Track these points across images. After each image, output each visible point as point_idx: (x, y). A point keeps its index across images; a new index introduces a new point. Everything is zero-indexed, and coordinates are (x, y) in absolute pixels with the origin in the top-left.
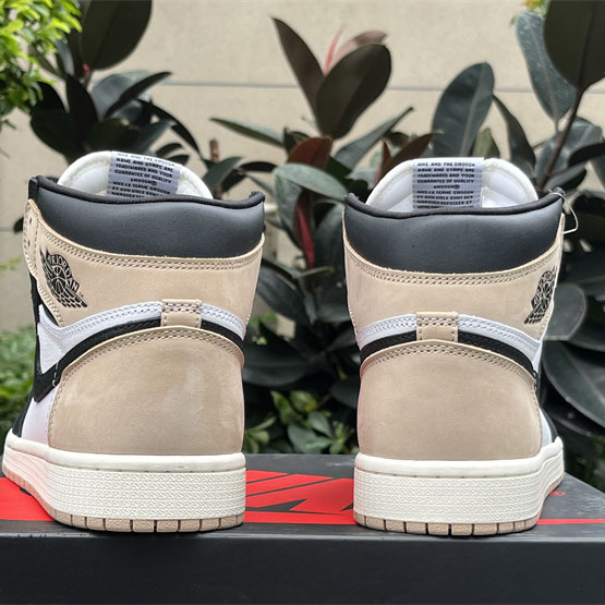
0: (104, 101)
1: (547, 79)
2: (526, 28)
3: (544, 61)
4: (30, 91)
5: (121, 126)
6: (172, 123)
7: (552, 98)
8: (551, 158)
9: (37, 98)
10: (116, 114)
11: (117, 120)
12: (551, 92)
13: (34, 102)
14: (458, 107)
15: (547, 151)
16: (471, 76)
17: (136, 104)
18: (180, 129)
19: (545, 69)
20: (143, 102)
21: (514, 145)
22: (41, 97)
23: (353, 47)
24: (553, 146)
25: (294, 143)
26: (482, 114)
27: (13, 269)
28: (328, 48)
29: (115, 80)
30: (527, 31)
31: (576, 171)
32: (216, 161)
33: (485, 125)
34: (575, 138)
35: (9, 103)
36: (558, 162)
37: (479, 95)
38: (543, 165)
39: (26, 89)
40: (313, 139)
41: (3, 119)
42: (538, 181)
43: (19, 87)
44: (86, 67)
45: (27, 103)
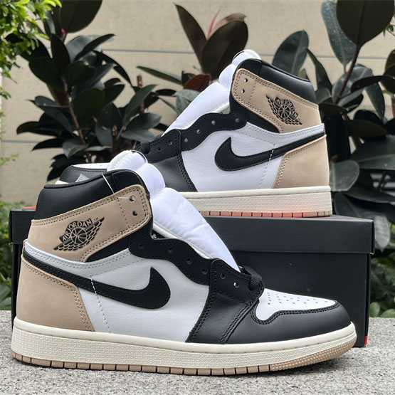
0: (74, 52)
1: (340, 40)
2: (327, 9)
3: (337, 29)
4: (32, 41)
5: (85, 66)
6: (115, 65)
7: (342, 52)
8: (341, 87)
9: (36, 45)
10: (81, 59)
11: (82, 62)
12: (341, 48)
13: (34, 48)
14: (287, 57)
15: (339, 83)
16: (294, 39)
17: (94, 54)
18: (120, 69)
19: (338, 34)
20: (96, 52)
21: (319, 80)
22: (38, 46)
23: (225, 23)
24: (343, 80)
25: (188, 78)
26: (301, 62)
27: (14, 160)
28: (209, 24)
29: (80, 39)
30: (328, 11)
31: (356, 95)
32: (141, 87)
33: (302, 68)
34: (356, 76)
35: (20, 48)
36: (346, 89)
37: (300, 50)
38: (336, 91)
39: (29, 40)
40: (199, 76)
41: (12, 62)
42: (334, 101)
43: (25, 39)
44: (63, 31)
45: (30, 48)
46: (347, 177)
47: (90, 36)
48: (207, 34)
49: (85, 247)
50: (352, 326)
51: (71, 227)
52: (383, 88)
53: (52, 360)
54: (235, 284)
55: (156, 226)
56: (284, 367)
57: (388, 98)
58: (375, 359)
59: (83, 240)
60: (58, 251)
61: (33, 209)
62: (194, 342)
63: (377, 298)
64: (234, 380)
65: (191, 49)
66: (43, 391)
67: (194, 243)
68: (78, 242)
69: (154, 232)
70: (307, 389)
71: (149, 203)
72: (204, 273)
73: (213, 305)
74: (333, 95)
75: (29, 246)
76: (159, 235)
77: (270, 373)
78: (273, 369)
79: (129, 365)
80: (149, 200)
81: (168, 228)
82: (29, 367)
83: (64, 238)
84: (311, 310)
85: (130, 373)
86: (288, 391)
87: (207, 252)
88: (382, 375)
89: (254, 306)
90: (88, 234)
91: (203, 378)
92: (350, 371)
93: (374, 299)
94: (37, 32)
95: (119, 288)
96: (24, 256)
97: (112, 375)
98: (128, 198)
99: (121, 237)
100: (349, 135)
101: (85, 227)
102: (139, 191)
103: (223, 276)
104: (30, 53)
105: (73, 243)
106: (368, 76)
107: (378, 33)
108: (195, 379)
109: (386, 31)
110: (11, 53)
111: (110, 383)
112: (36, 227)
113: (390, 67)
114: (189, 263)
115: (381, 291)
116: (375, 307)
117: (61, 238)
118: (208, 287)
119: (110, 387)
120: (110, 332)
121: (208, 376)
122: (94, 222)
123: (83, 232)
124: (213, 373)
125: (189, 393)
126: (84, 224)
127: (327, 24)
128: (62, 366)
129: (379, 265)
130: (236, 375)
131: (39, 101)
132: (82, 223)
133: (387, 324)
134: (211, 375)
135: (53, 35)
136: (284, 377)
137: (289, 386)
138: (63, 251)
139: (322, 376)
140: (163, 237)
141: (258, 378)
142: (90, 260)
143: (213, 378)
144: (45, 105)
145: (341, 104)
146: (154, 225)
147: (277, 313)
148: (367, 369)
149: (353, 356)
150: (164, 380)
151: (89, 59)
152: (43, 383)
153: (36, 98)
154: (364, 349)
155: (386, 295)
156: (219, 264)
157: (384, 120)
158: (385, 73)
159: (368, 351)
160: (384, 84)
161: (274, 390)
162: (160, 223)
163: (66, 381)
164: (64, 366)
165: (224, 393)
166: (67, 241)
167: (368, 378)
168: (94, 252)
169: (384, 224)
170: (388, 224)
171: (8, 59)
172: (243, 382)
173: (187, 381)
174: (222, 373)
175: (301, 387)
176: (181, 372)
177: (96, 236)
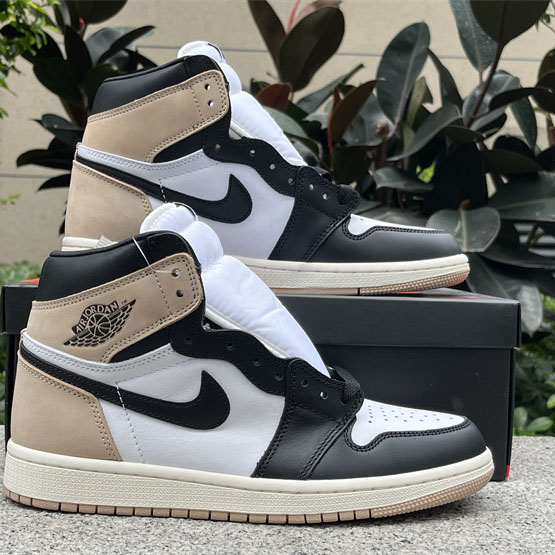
0: (97, 50)
1: (474, 36)
3: (471, 21)
4: (37, 36)
5: (112, 71)
7: (478, 53)
8: (476, 103)
9: (42, 43)
10: (107, 62)
11: (108, 65)
12: (477, 47)
13: (39, 46)
14: (399, 61)
15: (473, 96)
16: (410, 34)
17: (125, 54)
19: (472, 27)
20: (129, 51)
21: (445, 92)
22: (46, 43)
23: (312, 10)
24: (478, 93)
25: (259, 89)
26: (419, 66)
27: (13, 203)
28: (290, 12)
29: (106, 33)
31: (496, 114)
33: (421, 75)
34: (497, 87)
35: (20, 46)
36: (482, 107)
37: (417, 50)
38: (469, 109)
39: (33, 34)
40: (275, 85)
41: (9, 64)
42: (465, 122)
43: (27, 33)
44: (82, 21)
45: (34, 47)
46: (484, 232)
47: (120, 28)
48: (287, 26)
49: (109, 341)
50: (488, 453)
51: (88, 312)
52: (534, 104)
53: (62, 501)
54: (322, 394)
55: (209, 312)
56: (391, 513)
57: (541, 118)
58: (520, 500)
59: (106, 332)
60: (70, 346)
61: (34, 283)
62: (263, 477)
63: (524, 400)
64: (320, 531)
65: (263, 46)
66: (48, 548)
67: (265, 336)
68: (98, 334)
69: (207, 320)
70: (424, 545)
71: (200, 279)
72: (278, 379)
73: (290, 425)
74: (463, 114)
75: (28, 339)
76: (213, 325)
77: (371, 521)
78: (375, 515)
79: (171, 510)
80: (199, 275)
81: (226, 315)
82: (28, 511)
83: (78, 329)
84: (431, 431)
85: (172, 521)
86: (396, 548)
87: (282, 348)
88: (530, 523)
89: (349, 425)
90: (113, 323)
91: (276, 528)
92: (484, 518)
93: (519, 403)
94: (44, 23)
95: (156, 400)
96: (22, 354)
97: (146, 524)
98: (170, 272)
99: (160, 327)
100: (487, 172)
101: (108, 312)
102: (186, 262)
103: (306, 382)
104: (34, 53)
105: (91, 336)
106: (513, 87)
107: (528, 27)
108: (264, 530)
109: (540, 23)
110: (8, 51)
111: (144, 536)
112: (39, 311)
113: (545, 74)
114: (256, 364)
115: (529, 391)
116: (521, 414)
117: (74, 329)
118: (284, 398)
119: (143, 541)
120: (144, 462)
121: (283, 525)
122: (121, 306)
123: (105, 320)
124: (291, 520)
125: (256, 550)
126: (107, 309)
127: (457, 13)
128: (75, 510)
129: (527, 354)
130: (322, 524)
131: (47, 121)
132: (105, 307)
133: (536, 446)
134: (287, 524)
135: (67, 26)
136: (391, 527)
137: (398, 540)
138: (76, 347)
139: (445, 525)
140: (220, 327)
141: (354, 528)
142: (114, 359)
143: (290, 527)
144: (56, 126)
145: (474, 127)
146: (207, 310)
147: (382, 435)
148: (510, 513)
149: (489, 495)
150: (221, 530)
151: (119, 61)
152: (49, 536)
153: (44, 116)
154: (505, 484)
155: (537, 397)
156: (300, 366)
157: (536, 149)
158: (539, 84)
159: (509, 486)
160: (537, 99)
161: (377, 546)
162: (216, 307)
163: (81, 533)
164: (78, 510)
165: (305, 551)
166: (82, 333)
167: (510, 528)
168: (121, 348)
169: (534, 298)
170: (539, 297)
171: (4, 61)
172: (332, 534)
173: (254, 532)
174: (302, 520)
175: (415, 542)
176: (245, 520)
177: (124, 327)
